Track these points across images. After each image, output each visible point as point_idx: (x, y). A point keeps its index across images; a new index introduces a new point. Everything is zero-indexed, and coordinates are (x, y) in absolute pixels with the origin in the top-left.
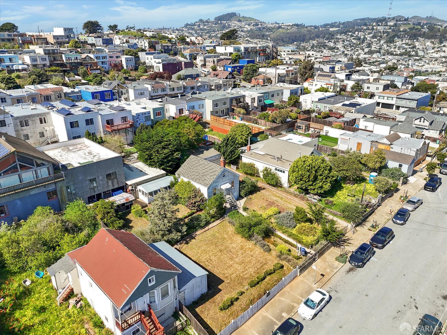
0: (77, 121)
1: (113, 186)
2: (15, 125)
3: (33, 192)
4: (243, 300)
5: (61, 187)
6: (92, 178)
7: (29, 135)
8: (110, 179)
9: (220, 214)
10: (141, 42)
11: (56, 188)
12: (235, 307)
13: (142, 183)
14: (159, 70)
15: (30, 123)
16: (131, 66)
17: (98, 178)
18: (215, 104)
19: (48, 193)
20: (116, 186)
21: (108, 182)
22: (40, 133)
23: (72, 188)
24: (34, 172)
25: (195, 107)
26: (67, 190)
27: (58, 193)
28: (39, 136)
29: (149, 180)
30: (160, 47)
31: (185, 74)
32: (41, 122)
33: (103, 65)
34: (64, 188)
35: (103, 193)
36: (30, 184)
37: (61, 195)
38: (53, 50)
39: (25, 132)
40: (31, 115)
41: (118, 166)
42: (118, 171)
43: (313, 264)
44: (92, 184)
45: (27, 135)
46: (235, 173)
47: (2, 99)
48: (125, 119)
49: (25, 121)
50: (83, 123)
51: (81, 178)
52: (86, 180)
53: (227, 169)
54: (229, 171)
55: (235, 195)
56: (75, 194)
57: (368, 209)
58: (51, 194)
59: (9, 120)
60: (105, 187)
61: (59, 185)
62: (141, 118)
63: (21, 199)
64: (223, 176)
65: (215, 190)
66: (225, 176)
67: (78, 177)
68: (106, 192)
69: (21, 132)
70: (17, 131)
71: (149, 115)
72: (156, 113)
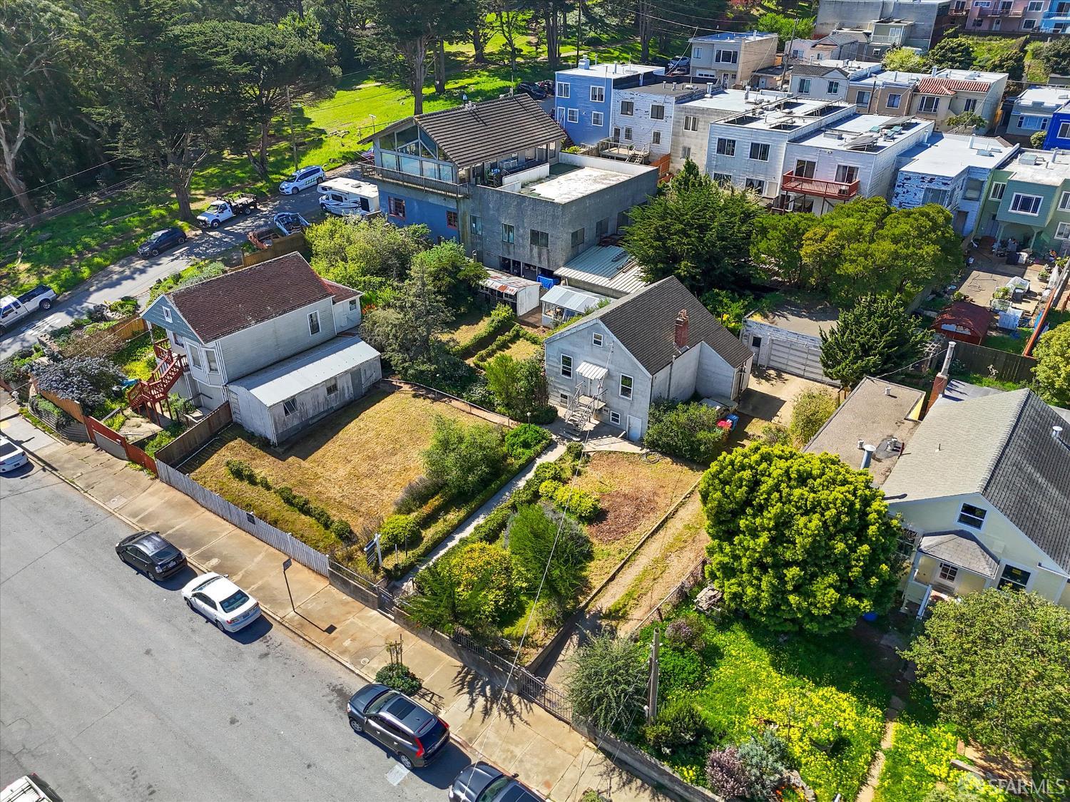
1: (540, 262)
2: (677, 122)
3: (432, 200)
4: (252, 493)
5: (464, 214)
6: (507, 222)
7: (692, 151)
8: (535, 244)
11: (458, 210)
12: (236, 485)
15: (700, 125)
17: (518, 229)
19: (448, 213)
20: (545, 266)
21: (531, 250)
23: (479, 224)
24: (436, 166)
26: (471, 225)
27: (459, 221)
34: (468, 218)
35: (524, 264)
36: (430, 184)
37: (464, 226)
39: (687, 142)
40: (708, 109)
41: (554, 225)
42: (552, 236)
43: (375, 612)
44: (507, 235)
45: (689, 149)
46: (635, 359)
47: (831, 83)
48: (848, 174)
49: (694, 119)
50: (743, 150)
51: (491, 212)
52: (499, 222)
53: (606, 329)
54: (615, 339)
55: (631, 422)
56: (481, 238)
57: (689, 773)
58: (452, 217)
59: (671, 109)
60: (526, 253)
61: (462, 207)
62: (913, 190)
63: (419, 202)
64: (595, 342)
65: (567, 361)
66: (599, 343)
67: (489, 208)
68: (529, 266)
69: (681, 139)
70: (675, 134)
71: (944, 188)
72: (1018, 197)
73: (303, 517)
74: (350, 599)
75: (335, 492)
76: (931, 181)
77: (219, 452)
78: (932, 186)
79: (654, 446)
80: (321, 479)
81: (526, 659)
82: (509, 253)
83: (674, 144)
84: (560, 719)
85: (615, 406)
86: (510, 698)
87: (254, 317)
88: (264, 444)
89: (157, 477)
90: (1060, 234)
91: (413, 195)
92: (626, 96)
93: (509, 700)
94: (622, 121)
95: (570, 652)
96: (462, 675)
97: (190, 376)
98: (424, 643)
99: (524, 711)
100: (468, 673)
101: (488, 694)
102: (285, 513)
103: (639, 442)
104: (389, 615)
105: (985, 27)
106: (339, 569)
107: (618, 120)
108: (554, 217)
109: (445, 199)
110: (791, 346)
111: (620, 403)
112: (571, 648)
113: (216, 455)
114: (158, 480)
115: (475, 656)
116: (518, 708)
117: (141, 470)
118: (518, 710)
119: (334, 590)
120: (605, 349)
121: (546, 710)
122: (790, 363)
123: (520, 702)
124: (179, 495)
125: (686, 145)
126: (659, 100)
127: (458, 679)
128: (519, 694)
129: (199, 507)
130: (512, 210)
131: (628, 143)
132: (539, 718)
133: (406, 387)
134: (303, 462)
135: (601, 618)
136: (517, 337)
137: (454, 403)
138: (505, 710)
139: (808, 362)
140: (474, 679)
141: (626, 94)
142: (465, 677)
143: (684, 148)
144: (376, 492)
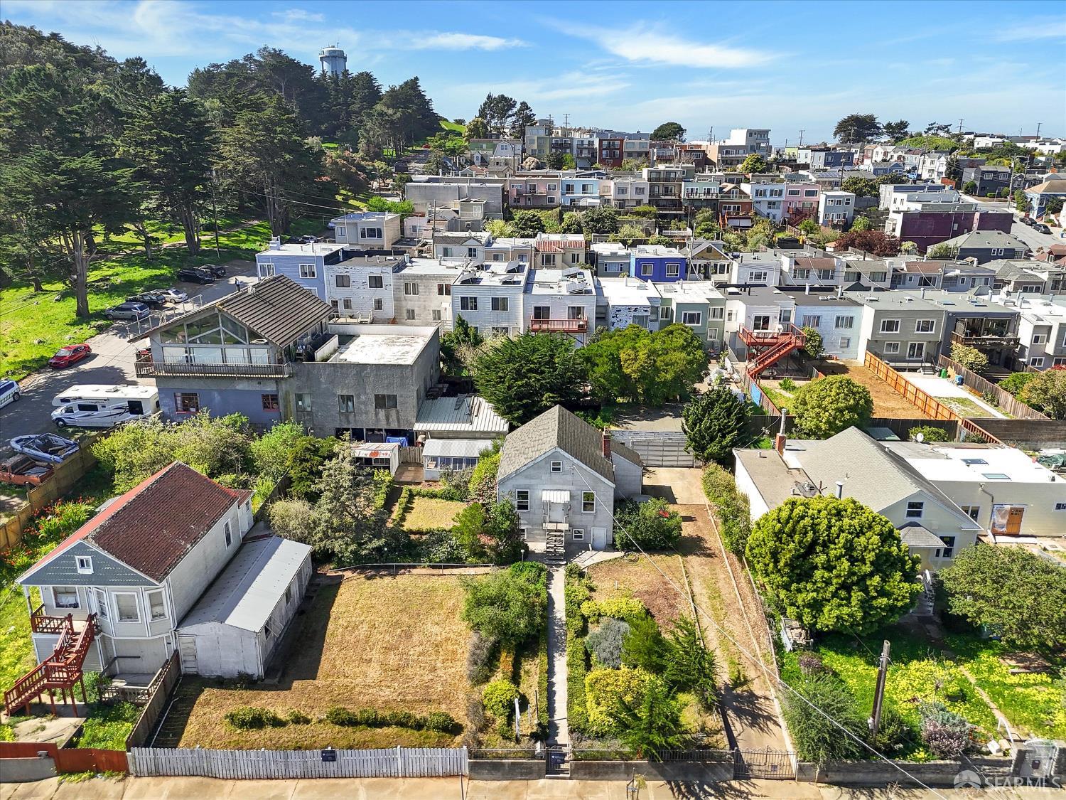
0: (475, 298)
1: (388, 423)
2: (397, 289)
3: (241, 386)
4: (289, 734)
5: (287, 393)
6: (345, 393)
7: (416, 312)
8: (381, 408)
9: (499, 554)
10: (932, 163)
11: (278, 391)
12: (257, 736)
13: (444, 435)
14: (894, 230)
15: (421, 289)
16: (839, 216)
17: (359, 397)
18: (887, 323)
19: (265, 397)
20: (394, 426)
21: (377, 414)
22: (434, 312)
23: (308, 400)
24: (245, 350)
25: (822, 321)
26: (297, 403)
27: (281, 402)
28: (431, 316)
29: (461, 436)
30: (973, 175)
31: (964, 247)
32: (441, 293)
33: (769, 211)
34: (292, 398)
35: (367, 430)
36: (237, 369)
37: (286, 407)
38: (669, 172)
39: (410, 305)
40: (425, 275)
41: (402, 385)
42: (401, 396)
43: (542, 781)
44: (344, 406)
45: (413, 311)
46: (597, 475)
47: (470, 250)
48: (576, 312)
49: (414, 285)
50: (485, 304)
51: (323, 386)
52: (334, 395)
53: (566, 455)
54: (576, 461)
55: (595, 533)
56: (310, 413)
57: (921, 755)
58: (270, 400)
59: (389, 278)
60: (370, 417)
61: (284, 387)
62: (624, 318)
63: (221, 392)
64: (554, 469)
65: (523, 495)
66: (559, 469)
67: (320, 382)
68: (372, 430)
69: (404, 303)
70: (397, 299)
71: (646, 314)
72: (685, 314)
73: (379, 730)
74: (505, 783)
75: (387, 694)
76: (636, 310)
77: (194, 712)
78: (637, 314)
79: (627, 547)
80: (357, 689)
81: (722, 746)
82: (349, 422)
83: (398, 308)
84: (782, 779)
85: (578, 523)
86: (730, 785)
87: (186, 541)
88: (246, 682)
89: (127, 774)
90: (711, 337)
91: (212, 385)
92: (340, 271)
93: (731, 787)
94: (340, 294)
95: (738, 724)
96: (675, 789)
97: (103, 638)
98: (616, 783)
99: (752, 789)
100: (678, 786)
101: (713, 792)
102: (354, 736)
103: (611, 547)
104: (561, 775)
105: (522, 203)
106: (482, 756)
107: (332, 292)
108: (402, 377)
109: (260, 383)
110: (648, 443)
111: (584, 518)
112: (735, 722)
113: (192, 719)
114: (131, 779)
115: (680, 764)
116: (743, 789)
117: (92, 777)
118: (747, 791)
119: (481, 783)
120: (565, 473)
121: (767, 779)
122: (650, 458)
123: (740, 784)
124: (182, 782)
125: (410, 307)
126: (376, 271)
127: (676, 794)
128: (735, 778)
129: (223, 782)
130: (351, 380)
131: (348, 312)
132: (767, 788)
133: (348, 574)
134: (316, 682)
135: (733, 689)
136: (412, 496)
137: (414, 571)
138: (737, 796)
139: (665, 453)
140: (688, 787)
141: (340, 269)
142: (679, 790)
143: (408, 311)
144: (431, 677)
